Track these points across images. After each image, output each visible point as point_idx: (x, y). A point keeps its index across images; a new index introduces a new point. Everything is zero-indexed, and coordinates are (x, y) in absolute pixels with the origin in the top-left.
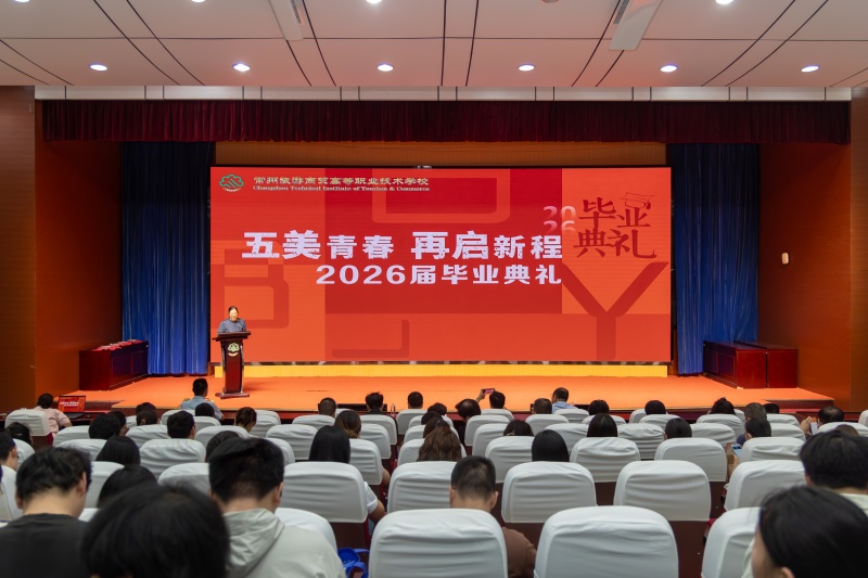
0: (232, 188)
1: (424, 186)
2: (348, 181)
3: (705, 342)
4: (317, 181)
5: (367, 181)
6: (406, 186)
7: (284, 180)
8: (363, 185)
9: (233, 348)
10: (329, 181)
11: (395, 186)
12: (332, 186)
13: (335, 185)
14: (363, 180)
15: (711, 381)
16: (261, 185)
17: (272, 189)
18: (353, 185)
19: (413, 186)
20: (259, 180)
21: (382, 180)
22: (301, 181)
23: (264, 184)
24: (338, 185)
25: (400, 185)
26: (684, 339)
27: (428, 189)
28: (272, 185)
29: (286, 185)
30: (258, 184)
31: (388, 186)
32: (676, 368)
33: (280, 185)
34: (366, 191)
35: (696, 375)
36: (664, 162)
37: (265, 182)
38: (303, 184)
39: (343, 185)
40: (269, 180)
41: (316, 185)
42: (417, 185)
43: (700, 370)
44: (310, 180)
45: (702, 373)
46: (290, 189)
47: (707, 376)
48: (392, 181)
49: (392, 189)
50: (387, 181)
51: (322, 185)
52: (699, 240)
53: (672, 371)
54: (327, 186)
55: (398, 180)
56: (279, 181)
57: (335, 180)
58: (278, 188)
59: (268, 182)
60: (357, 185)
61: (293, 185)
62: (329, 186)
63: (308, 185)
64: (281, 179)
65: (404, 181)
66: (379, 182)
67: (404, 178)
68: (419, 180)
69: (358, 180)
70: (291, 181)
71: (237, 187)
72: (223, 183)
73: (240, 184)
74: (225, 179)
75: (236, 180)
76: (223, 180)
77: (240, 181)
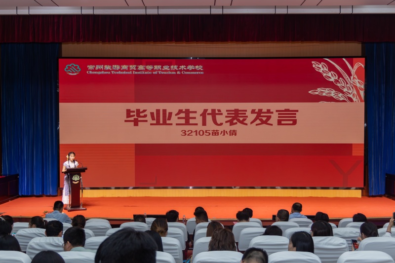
0: (73, 73)
1: (200, 71)
2: (150, 67)
3: (387, 174)
4: (129, 68)
5: (162, 68)
6: (188, 70)
7: (108, 67)
8: (159, 70)
9: (76, 178)
10: (137, 68)
11: (181, 71)
12: (139, 71)
13: (141, 71)
14: (159, 67)
15: (391, 200)
16: (92, 71)
17: (99, 73)
18: (153, 70)
19: (192, 70)
20: (91, 67)
21: (172, 67)
22: (118, 67)
23: (94, 70)
24: (143, 70)
25: (184, 70)
26: (373, 173)
27: (202, 73)
28: (99, 70)
29: (109, 70)
30: (90, 70)
31: (176, 71)
32: (368, 191)
33: (105, 71)
34: (161, 74)
35: (381, 196)
36: (360, 54)
37: (95, 68)
38: (120, 70)
39: (146, 70)
40: (98, 67)
41: (129, 70)
42: (195, 70)
43: (383, 193)
44: (125, 67)
45: (384, 195)
46: (111, 73)
47: (388, 197)
48: (178, 68)
49: (178, 73)
50: (176, 67)
51: (133, 70)
52: (383, 107)
53: (364, 194)
55: (182, 67)
56: (104, 68)
57: (141, 67)
58: (103, 72)
59: (97, 68)
60: (156, 70)
61: (113, 70)
62: (137, 71)
63: (123, 70)
64: (106, 66)
65: (186, 68)
66: (170, 68)
67: (187, 66)
68: (197, 67)
69: (156, 67)
70: (112, 68)
71: (76, 72)
72: (67, 70)
73: (78, 70)
74: (68, 67)
75: (76, 67)
76: (67, 68)
77: (78, 68)
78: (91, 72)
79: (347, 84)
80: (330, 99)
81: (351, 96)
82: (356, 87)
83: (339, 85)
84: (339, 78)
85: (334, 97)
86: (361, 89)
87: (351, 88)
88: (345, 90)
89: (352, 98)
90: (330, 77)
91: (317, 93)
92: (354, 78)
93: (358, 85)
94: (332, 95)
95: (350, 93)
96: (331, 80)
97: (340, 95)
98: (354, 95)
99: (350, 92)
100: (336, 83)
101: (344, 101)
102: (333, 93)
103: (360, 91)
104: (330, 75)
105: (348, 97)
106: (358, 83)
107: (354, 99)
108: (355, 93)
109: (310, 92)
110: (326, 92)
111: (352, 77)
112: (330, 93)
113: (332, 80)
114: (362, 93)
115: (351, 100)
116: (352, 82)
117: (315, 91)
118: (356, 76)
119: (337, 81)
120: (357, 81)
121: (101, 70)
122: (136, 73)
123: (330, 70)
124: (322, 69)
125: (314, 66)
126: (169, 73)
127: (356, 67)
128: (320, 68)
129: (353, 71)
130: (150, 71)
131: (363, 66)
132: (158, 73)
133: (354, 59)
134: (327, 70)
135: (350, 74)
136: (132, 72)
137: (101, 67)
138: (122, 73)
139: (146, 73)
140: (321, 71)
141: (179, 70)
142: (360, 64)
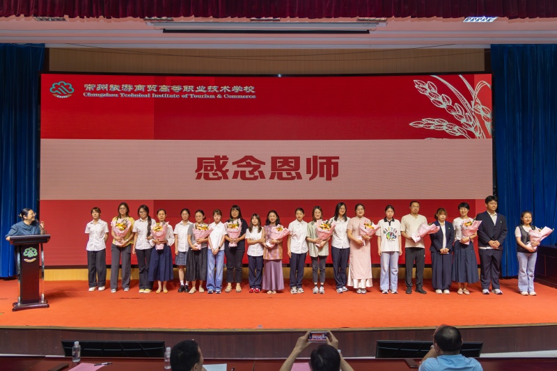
0: (63, 95)
1: (250, 94)
2: (177, 88)
4: (146, 89)
5: (195, 89)
6: (233, 93)
7: (114, 87)
8: (191, 92)
10: (158, 88)
11: (222, 93)
12: (161, 93)
13: (164, 93)
14: (191, 88)
16: (92, 92)
17: (102, 95)
18: (181, 92)
19: (240, 93)
20: (89, 87)
21: (210, 88)
22: (130, 88)
23: (95, 91)
24: (167, 93)
25: (227, 92)
27: (254, 97)
28: (101, 92)
29: (116, 92)
30: (88, 91)
31: (215, 94)
33: (110, 92)
34: (194, 99)
37: (95, 89)
38: (133, 92)
39: (172, 92)
40: (100, 87)
41: (146, 92)
42: (243, 93)
44: (140, 87)
46: (120, 96)
48: (219, 89)
49: (219, 96)
50: (215, 88)
51: (152, 92)
54: (157, 93)
55: (225, 88)
56: (109, 88)
57: (164, 88)
58: (107, 95)
59: (98, 89)
60: (186, 93)
61: (122, 92)
62: (158, 93)
63: (138, 92)
64: (111, 86)
65: (231, 89)
66: (206, 89)
67: (231, 86)
68: (246, 88)
69: (186, 88)
70: (121, 88)
71: (68, 94)
72: (53, 90)
73: (70, 90)
74: (56, 86)
75: (67, 87)
76: (54, 87)
77: (70, 88)
78: (89, 94)
79: (466, 111)
80: (441, 135)
81: (472, 129)
82: (479, 116)
83: (453, 113)
84: (453, 104)
85: (447, 131)
86: (487, 119)
87: (472, 117)
88: (463, 121)
89: (474, 132)
90: (440, 103)
91: (421, 126)
92: (476, 103)
93: (482, 113)
94: (444, 128)
95: (470, 126)
96: (441, 106)
97: (456, 128)
98: (476, 128)
99: (471, 123)
100: (450, 111)
101: (461, 137)
102: (445, 126)
103: (486, 122)
104: (440, 99)
105: (468, 131)
106: (481, 111)
107: (477, 134)
108: (478, 124)
109: (411, 124)
110: (434, 124)
111: (473, 103)
112: (441, 126)
113: (444, 106)
114: (488, 125)
115: (472, 135)
116: (473, 110)
117: (419, 123)
118: (478, 101)
119: (450, 108)
120: (480, 107)
121: (105, 92)
122: (157, 96)
123: (440, 92)
124: (429, 91)
125: (416, 86)
126: (206, 96)
127: (479, 87)
128: (427, 89)
129: (475, 94)
130: (177, 94)
131: (489, 86)
132: (189, 97)
133: (476, 76)
134: (436, 92)
135: (469, 98)
136: (151, 95)
137: (105, 87)
138: (135, 96)
139: (171, 96)
140: (427, 94)
141: (220, 93)
142: (484, 83)
